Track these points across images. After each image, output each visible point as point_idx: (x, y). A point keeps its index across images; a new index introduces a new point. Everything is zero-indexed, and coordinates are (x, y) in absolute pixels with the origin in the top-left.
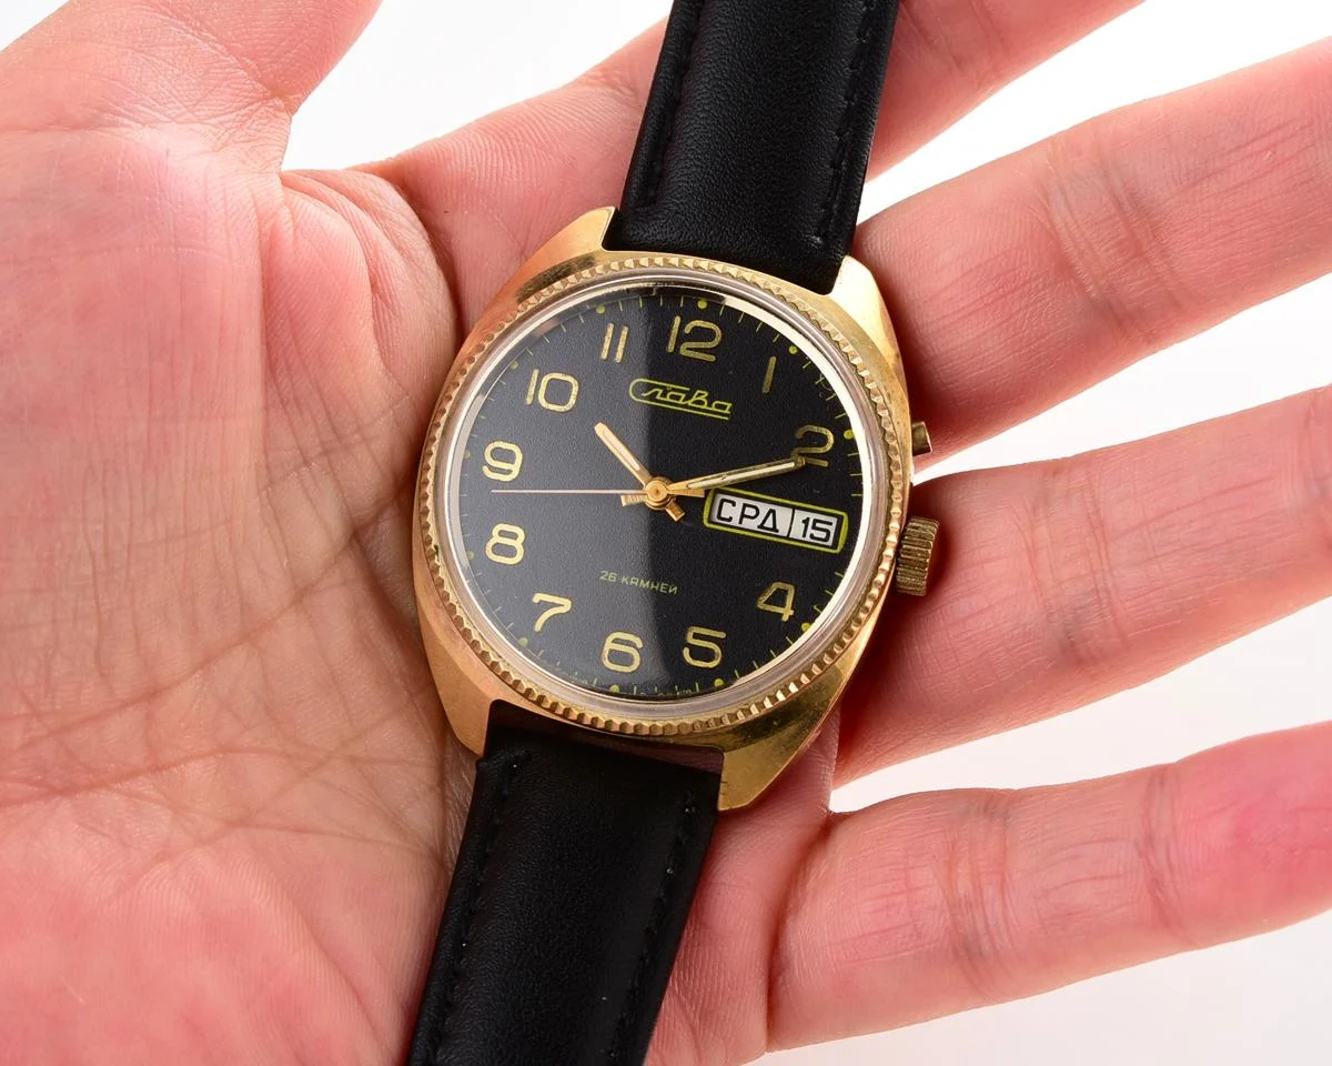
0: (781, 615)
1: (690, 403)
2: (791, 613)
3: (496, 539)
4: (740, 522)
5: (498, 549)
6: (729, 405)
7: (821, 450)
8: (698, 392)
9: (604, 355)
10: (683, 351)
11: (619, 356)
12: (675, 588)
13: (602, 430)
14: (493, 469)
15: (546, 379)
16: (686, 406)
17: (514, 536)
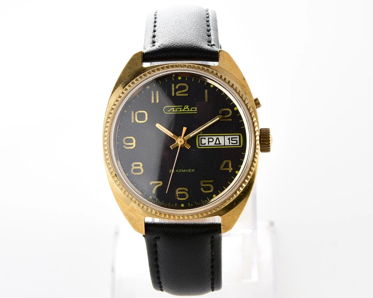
0: (229, 170)
1: (183, 110)
2: (232, 169)
3: (134, 168)
4: (209, 144)
5: (135, 171)
6: (196, 108)
7: (228, 116)
8: (185, 106)
9: (153, 102)
10: (177, 94)
11: (158, 101)
12: (194, 170)
13: (158, 126)
14: (127, 146)
15: (136, 113)
16: (183, 112)
17: (139, 165)
